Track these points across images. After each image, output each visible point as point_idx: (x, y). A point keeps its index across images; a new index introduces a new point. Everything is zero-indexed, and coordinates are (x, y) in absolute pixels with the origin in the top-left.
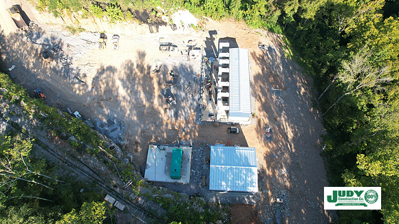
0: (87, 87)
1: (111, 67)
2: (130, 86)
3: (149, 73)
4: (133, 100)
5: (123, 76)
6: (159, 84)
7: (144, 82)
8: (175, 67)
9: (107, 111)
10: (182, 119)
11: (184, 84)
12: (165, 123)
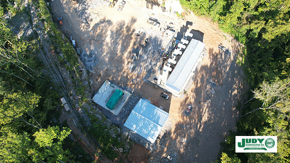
0: (89, 28)
1: (110, 21)
2: (115, 38)
3: (131, 34)
4: (112, 48)
5: (114, 29)
6: (134, 44)
7: (125, 39)
8: (151, 37)
9: (92, 48)
10: (135, 73)
11: (150, 51)
12: (123, 71)
